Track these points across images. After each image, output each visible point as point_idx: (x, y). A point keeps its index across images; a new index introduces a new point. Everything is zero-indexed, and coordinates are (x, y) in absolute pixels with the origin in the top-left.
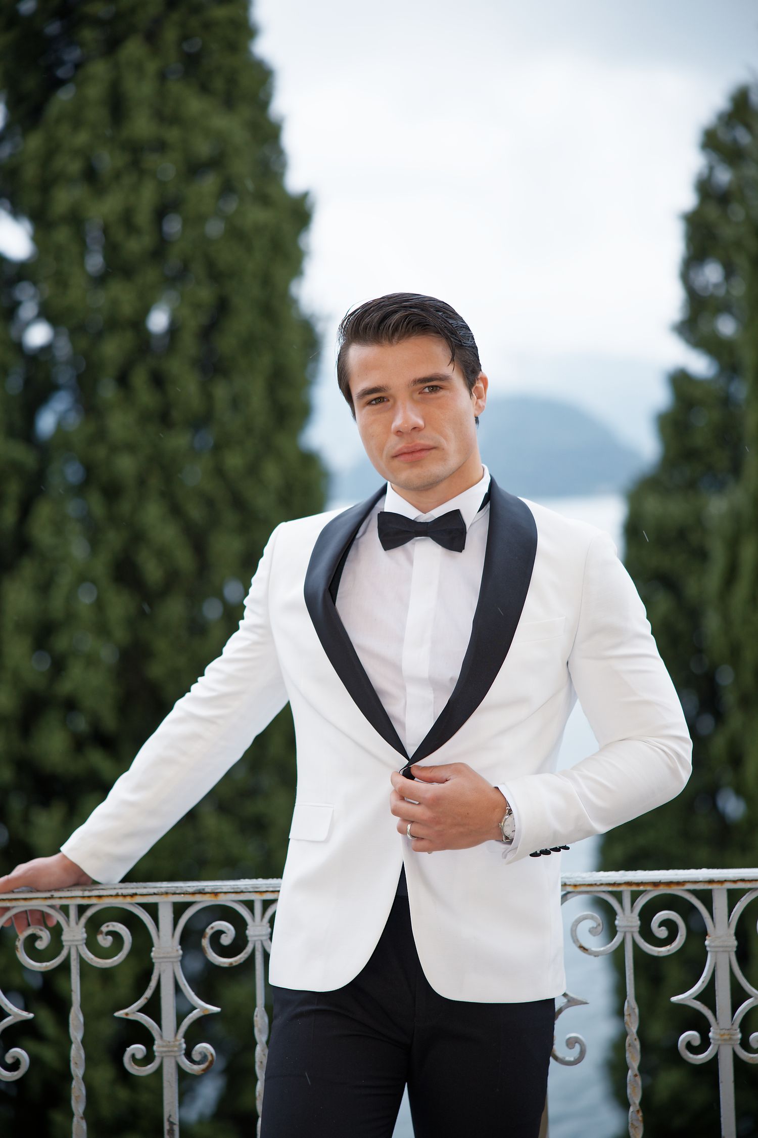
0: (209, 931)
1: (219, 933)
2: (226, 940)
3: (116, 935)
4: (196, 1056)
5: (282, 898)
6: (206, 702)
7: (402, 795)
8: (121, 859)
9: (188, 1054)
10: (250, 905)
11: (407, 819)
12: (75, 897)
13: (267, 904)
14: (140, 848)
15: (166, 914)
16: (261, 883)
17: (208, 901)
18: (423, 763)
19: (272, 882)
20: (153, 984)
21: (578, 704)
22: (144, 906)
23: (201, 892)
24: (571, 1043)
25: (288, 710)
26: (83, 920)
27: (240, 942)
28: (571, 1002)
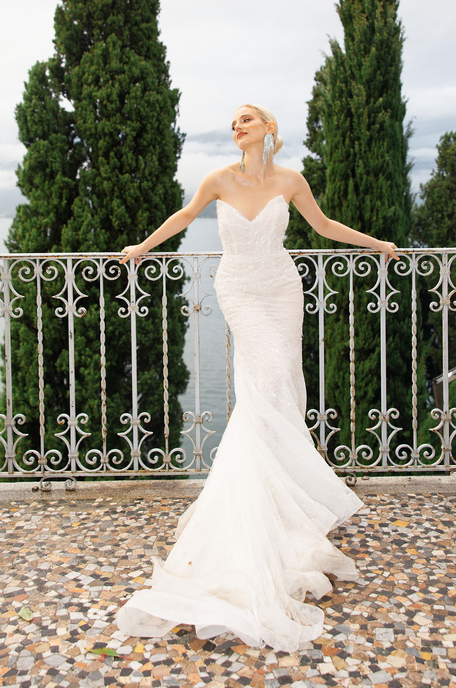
0: (84, 270)
1: (88, 270)
2: (90, 273)
3: (53, 270)
4: (79, 312)
9: (77, 311)
15: (69, 263)
20: (65, 287)
22: (62, 260)
23: (82, 256)
26: (42, 264)
27: (95, 273)
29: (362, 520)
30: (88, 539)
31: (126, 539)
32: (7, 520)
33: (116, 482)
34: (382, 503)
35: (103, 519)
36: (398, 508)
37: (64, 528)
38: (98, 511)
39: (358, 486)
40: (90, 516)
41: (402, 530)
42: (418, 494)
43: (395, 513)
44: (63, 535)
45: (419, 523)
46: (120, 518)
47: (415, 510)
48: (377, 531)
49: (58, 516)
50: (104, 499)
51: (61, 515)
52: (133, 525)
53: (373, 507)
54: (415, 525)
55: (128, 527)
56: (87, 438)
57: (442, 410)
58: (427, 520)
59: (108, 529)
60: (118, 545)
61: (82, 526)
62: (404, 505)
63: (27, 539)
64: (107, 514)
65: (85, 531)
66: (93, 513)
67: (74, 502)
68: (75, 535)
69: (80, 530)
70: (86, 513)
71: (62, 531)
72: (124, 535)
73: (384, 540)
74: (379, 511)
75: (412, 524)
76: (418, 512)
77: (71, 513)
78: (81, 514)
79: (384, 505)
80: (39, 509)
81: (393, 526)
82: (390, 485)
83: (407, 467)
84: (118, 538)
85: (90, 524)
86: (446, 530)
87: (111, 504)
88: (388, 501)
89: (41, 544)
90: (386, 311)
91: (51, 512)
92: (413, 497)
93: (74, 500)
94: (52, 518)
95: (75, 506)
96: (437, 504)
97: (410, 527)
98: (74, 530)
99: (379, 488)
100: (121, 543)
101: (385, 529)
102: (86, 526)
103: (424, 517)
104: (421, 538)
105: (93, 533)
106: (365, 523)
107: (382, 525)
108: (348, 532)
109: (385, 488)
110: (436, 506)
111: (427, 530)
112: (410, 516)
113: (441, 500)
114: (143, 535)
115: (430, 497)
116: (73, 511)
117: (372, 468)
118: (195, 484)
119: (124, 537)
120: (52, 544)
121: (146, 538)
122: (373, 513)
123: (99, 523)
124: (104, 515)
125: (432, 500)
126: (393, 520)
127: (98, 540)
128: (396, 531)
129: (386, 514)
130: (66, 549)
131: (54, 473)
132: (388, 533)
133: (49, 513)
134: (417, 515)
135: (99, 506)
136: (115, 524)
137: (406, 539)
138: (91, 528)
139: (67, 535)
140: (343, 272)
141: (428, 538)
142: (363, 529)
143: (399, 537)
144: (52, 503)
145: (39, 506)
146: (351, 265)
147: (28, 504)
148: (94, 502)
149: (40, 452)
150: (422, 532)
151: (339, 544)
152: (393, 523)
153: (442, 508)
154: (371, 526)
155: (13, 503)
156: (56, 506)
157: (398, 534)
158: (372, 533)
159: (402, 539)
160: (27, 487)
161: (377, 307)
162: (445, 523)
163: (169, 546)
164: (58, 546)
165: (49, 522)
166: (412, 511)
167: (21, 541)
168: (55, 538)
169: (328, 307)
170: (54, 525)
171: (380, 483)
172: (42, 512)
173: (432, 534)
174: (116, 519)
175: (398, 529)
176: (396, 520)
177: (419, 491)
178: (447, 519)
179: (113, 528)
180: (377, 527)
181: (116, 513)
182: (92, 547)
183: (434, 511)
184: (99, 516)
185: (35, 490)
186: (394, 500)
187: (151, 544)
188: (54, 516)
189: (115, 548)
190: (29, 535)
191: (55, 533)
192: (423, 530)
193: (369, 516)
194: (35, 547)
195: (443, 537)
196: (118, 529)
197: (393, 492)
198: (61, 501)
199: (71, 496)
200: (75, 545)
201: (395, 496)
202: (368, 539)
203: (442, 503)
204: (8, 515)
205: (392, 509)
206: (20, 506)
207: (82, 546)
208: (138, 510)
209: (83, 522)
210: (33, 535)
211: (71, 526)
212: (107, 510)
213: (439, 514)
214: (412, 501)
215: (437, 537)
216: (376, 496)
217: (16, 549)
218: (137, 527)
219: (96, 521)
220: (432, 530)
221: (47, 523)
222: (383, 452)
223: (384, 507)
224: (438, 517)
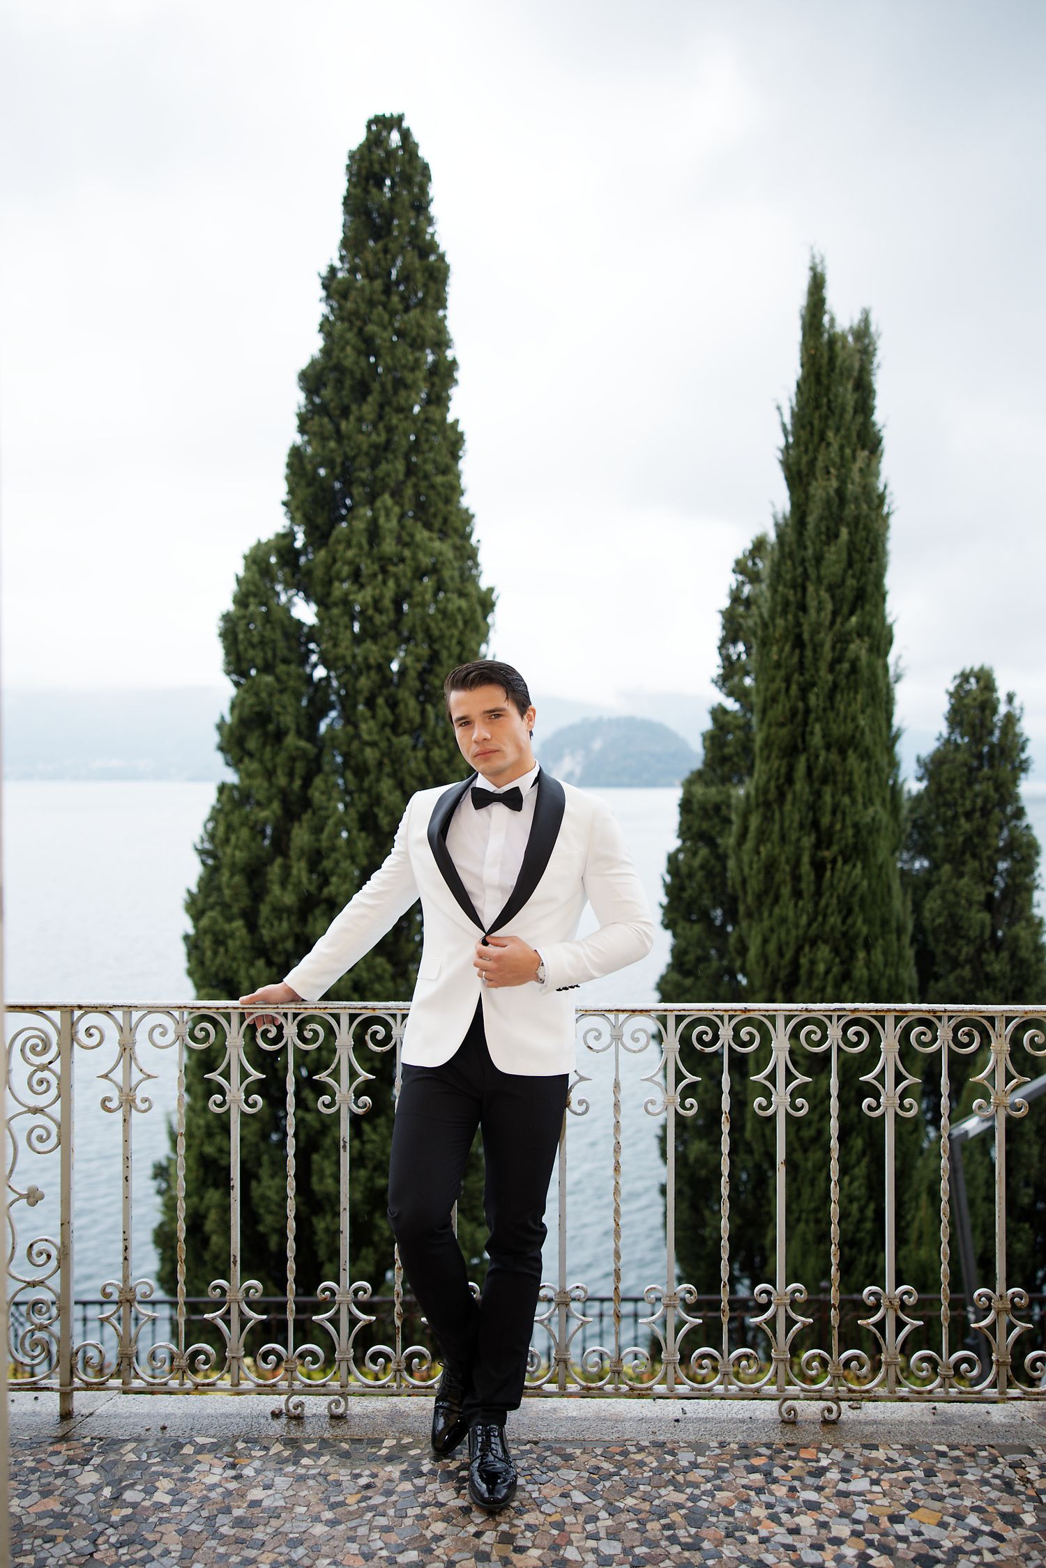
0: (370, 1031)
1: (376, 1033)
2: (379, 1037)
3: (315, 1032)
4: (360, 1104)
5: (411, 1013)
6: (371, 896)
7: (481, 955)
8: (319, 987)
9: (356, 1103)
10: (394, 1016)
11: (483, 969)
12: (291, 1008)
13: (405, 1016)
14: (330, 981)
15: (345, 1020)
16: (401, 1004)
17: (369, 1013)
18: (494, 934)
19: (407, 1003)
20: (336, 1061)
21: (588, 903)
22: (332, 1015)
23: (365, 1008)
24: (581, 1102)
25: (419, 901)
26: (296, 1022)
27: (388, 1038)
28: (582, 1079)
29: (858, 1504)
30: (376, 1535)
31: (442, 1537)
32: (233, 1485)
33: (415, 1399)
34: (889, 1466)
35: (399, 1489)
36: (919, 1479)
37: (333, 1507)
38: (389, 1468)
39: (844, 1423)
40: (376, 1480)
41: (931, 1532)
42: (952, 1447)
43: (914, 1491)
44: (333, 1523)
45: (959, 1517)
46: (430, 1487)
47: (951, 1485)
48: (885, 1534)
49: (320, 1479)
50: (399, 1440)
51: (325, 1476)
52: (451, 1503)
53: (874, 1475)
54: (952, 1521)
55: (444, 1510)
56: (369, 1326)
57: (994, 1292)
58: (974, 1509)
59: (410, 1512)
60: (430, 1551)
61: (363, 1504)
62: (930, 1473)
63: (269, 1530)
64: (405, 1475)
65: (369, 1515)
66: (382, 1474)
67: (345, 1446)
68: (353, 1524)
69: (361, 1513)
70: (367, 1472)
71: (328, 1515)
72: (439, 1527)
73: (900, 1554)
74: (886, 1486)
75: (948, 1519)
76: (956, 1490)
77: (343, 1471)
78: (359, 1476)
79: (893, 1471)
80: (286, 1461)
81: (913, 1520)
82: (901, 1423)
83: (930, 1392)
84: (429, 1534)
85: (378, 1500)
86: (1009, 1534)
87: (412, 1453)
88: (900, 1462)
89: (295, 1544)
90: (896, 1114)
91: (307, 1467)
92: (943, 1454)
93: (345, 1440)
94: (311, 1482)
95: (346, 1455)
96: (988, 1471)
97: (943, 1525)
98: (350, 1513)
99: (881, 1428)
100: (434, 1546)
101: (900, 1529)
102: (371, 1502)
103: (968, 1502)
104: (966, 1553)
105: (382, 1521)
106: (862, 1514)
107: (895, 1519)
108: (834, 1533)
109: (890, 1430)
110: (987, 1475)
111: (976, 1534)
112: (940, 1498)
113: (994, 1462)
114: (472, 1529)
115: (972, 1455)
116: (344, 1466)
117: (867, 1391)
118: (555, 1410)
119: (438, 1532)
120: (312, 1543)
121: (478, 1535)
122: (876, 1488)
123: (394, 1498)
124: (401, 1480)
125: (979, 1461)
126: (912, 1507)
127: (393, 1538)
128: (918, 1533)
129: (898, 1491)
130: (340, 1557)
131: (310, 1386)
132: (903, 1539)
133: (303, 1471)
134: (953, 1496)
135: (389, 1459)
136: (420, 1500)
137: (938, 1553)
138: (381, 1509)
139: (340, 1523)
140: (820, 1043)
141: (978, 1552)
142: (860, 1528)
143: (925, 1549)
144: (308, 1447)
145: (286, 1454)
146: (834, 1032)
147: (267, 1449)
148: (380, 1448)
149: (286, 1347)
150: (966, 1539)
151: (820, 1560)
152: (912, 1515)
153: (997, 1481)
154: (873, 1519)
155: (240, 1445)
156: (315, 1454)
157: (924, 1541)
158: (876, 1537)
159: (931, 1552)
160: (261, 1407)
161: (879, 1105)
162: (1005, 1517)
163: (518, 1556)
164: (325, 1549)
165: (305, 1493)
166: (945, 1486)
167: (259, 1534)
168: (319, 1529)
169: (793, 1106)
170: (313, 1500)
171: (881, 1416)
172: (291, 1469)
173: (985, 1542)
174: (421, 1490)
175: (923, 1529)
176: (918, 1507)
177: (954, 1440)
178: (1007, 1509)
179: (417, 1511)
180: (884, 1522)
181: (421, 1474)
182: (384, 1553)
183: (985, 1489)
184: (390, 1480)
185: (276, 1415)
186: (910, 1460)
187: (487, 1549)
188: (314, 1477)
189: (427, 1558)
190: (274, 1522)
191: (317, 1519)
192: (967, 1533)
193: (869, 1497)
194: (284, 1549)
195: (1006, 1551)
196: (426, 1512)
197: (906, 1440)
198: (324, 1443)
199: (339, 1432)
200: (354, 1547)
201: (910, 1448)
202: (871, 1551)
203: (997, 1471)
204: (232, 1473)
205: (908, 1480)
206: (253, 1453)
207: (365, 1549)
208: (459, 1469)
209: (364, 1493)
210: (280, 1522)
211: (343, 1504)
212: (404, 1467)
213: (994, 1495)
214: (942, 1464)
215: (994, 1551)
216: (875, 1447)
217: (251, 1553)
218: (461, 1508)
219: (389, 1493)
220: (983, 1533)
221: (303, 1494)
222: (888, 1364)
223: (894, 1476)
224: (992, 1502)
